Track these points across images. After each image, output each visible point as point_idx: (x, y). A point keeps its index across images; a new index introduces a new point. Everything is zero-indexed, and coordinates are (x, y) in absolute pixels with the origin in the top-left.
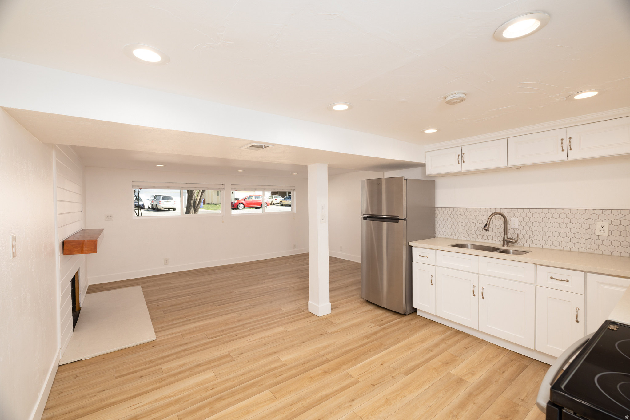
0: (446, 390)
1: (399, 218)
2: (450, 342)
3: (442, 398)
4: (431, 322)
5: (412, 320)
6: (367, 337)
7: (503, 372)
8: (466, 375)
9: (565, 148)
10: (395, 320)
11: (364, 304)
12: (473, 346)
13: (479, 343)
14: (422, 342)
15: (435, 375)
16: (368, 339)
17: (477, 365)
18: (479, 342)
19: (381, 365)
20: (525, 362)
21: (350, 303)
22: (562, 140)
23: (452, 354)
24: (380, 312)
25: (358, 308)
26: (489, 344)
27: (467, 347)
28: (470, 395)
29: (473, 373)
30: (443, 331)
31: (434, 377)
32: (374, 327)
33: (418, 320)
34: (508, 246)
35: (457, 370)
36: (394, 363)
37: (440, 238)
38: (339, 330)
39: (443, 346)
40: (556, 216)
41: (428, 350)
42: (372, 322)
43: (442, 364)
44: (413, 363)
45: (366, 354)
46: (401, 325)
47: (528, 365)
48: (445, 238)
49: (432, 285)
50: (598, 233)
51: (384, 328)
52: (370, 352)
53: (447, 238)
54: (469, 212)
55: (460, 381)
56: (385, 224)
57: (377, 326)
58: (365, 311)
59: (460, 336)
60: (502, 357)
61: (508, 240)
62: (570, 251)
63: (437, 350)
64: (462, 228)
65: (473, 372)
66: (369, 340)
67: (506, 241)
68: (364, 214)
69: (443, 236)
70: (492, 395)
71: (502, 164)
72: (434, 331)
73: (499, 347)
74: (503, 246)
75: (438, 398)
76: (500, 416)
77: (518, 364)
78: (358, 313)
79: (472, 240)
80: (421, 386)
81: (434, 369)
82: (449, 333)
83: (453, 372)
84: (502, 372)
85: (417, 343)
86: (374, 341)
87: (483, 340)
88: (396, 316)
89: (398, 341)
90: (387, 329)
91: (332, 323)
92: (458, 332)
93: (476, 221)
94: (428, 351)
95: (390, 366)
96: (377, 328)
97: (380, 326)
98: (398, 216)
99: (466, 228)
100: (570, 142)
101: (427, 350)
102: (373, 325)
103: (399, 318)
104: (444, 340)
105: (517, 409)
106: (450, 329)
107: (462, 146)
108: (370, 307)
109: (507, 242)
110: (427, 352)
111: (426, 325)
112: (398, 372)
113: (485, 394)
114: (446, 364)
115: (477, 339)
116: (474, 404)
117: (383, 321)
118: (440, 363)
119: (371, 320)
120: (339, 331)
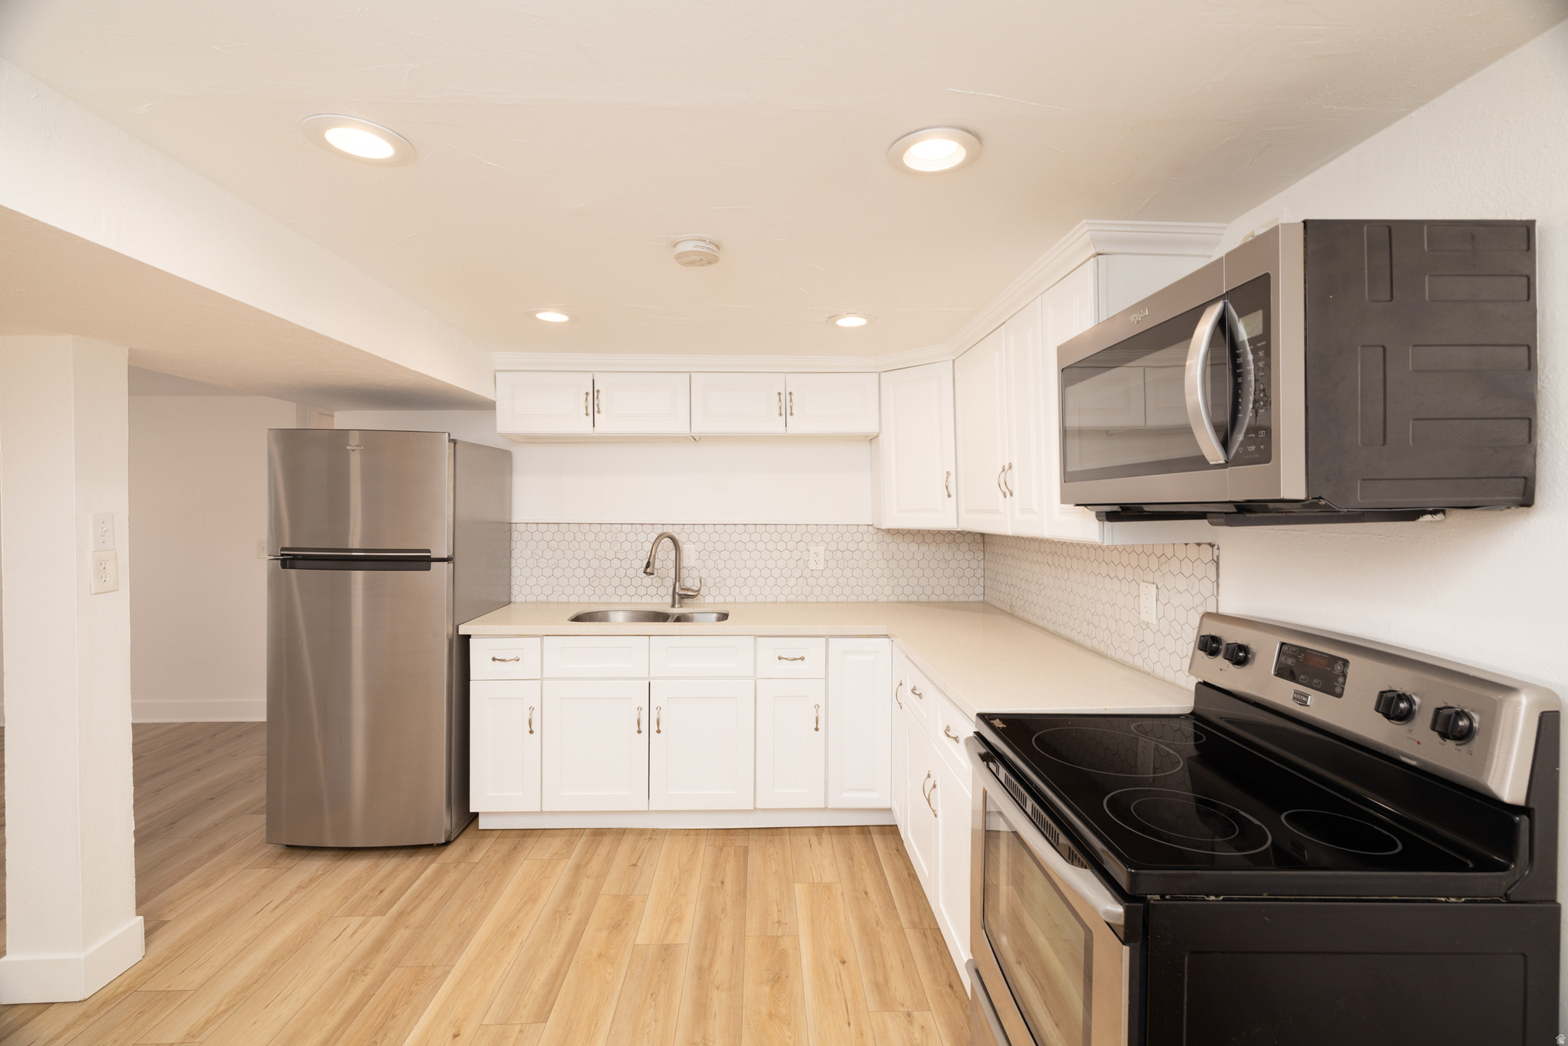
0: (652, 995)
1: (433, 555)
2: (594, 866)
3: (656, 1021)
4: (524, 836)
5: (472, 849)
6: (354, 973)
7: (722, 883)
8: (668, 930)
9: (783, 412)
10: (422, 873)
11: (284, 863)
12: (645, 853)
13: (650, 839)
14: (531, 898)
15: (610, 974)
16: (363, 978)
17: (675, 894)
18: (648, 837)
19: (456, 1036)
20: (739, 841)
21: (221, 882)
22: (779, 394)
23: (616, 895)
24: (357, 867)
25: (264, 887)
26: (668, 833)
27: (634, 863)
28: (702, 972)
29: (677, 919)
30: (565, 846)
31: (612, 979)
32: (362, 925)
33: (488, 843)
34: (681, 607)
35: (645, 931)
36: (493, 1007)
37: (522, 603)
38: (222, 1008)
39: (586, 885)
40: (756, 537)
41: (559, 913)
42: (350, 913)
43: (610, 933)
44: (543, 975)
45: (385, 1035)
46: (448, 880)
47: (747, 844)
48: (537, 602)
49: (531, 732)
50: (812, 566)
51: (401, 914)
52: (394, 1017)
53: (542, 603)
54: (596, 534)
55: (666, 952)
56: (358, 577)
57: (374, 920)
58: (301, 887)
59: (607, 840)
60: (703, 850)
61: (683, 592)
62: (775, 602)
63: (578, 903)
64: (579, 572)
65: (676, 916)
66: (368, 979)
67: (679, 595)
68: (283, 549)
69: (532, 598)
70: (733, 946)
71: (680, 427)
72: (546, 857)
73: (687, 832)
74: (673, 606)
75: (648, 1030)
76: (769, 984)
77: (733, 852)
78: (273, 905)
79: (604, 599)
80: (596, 1026)
81: (599, 957)
82: (580, 845)
83: (641, 940)
84: (720, 885)
85: (520, 910)
86: (388, 973)
87: (654, 830)
88: (419, 860)
89: (465, 935)
90: (413, 910)
91: (168, 996)
92: (598, 833)
93: (610, 555)
94: (560, 916)
95: (485, 1022)
96: (377, 925)
97: (382, 912)
98: (429, 551)
99: (590, 573)
100: (791, 400)
101: (557, 917)
102: (356, 921)
103: (433, 861)
104: (578, 868)
105: (781, 948)
106: (577, 835)
107: (595, 374)
108: (313, 866)
109: (682, 596)
110: (558, 921)
111: (515, 848)
112: (518, 1028)
113: (721, 952)
114: (617, 927)
115: (641, 832)
116: (718, 988)
117: (385, 894)
118: (604, 934)
119: (339, 908)
120: (225, 1011)
